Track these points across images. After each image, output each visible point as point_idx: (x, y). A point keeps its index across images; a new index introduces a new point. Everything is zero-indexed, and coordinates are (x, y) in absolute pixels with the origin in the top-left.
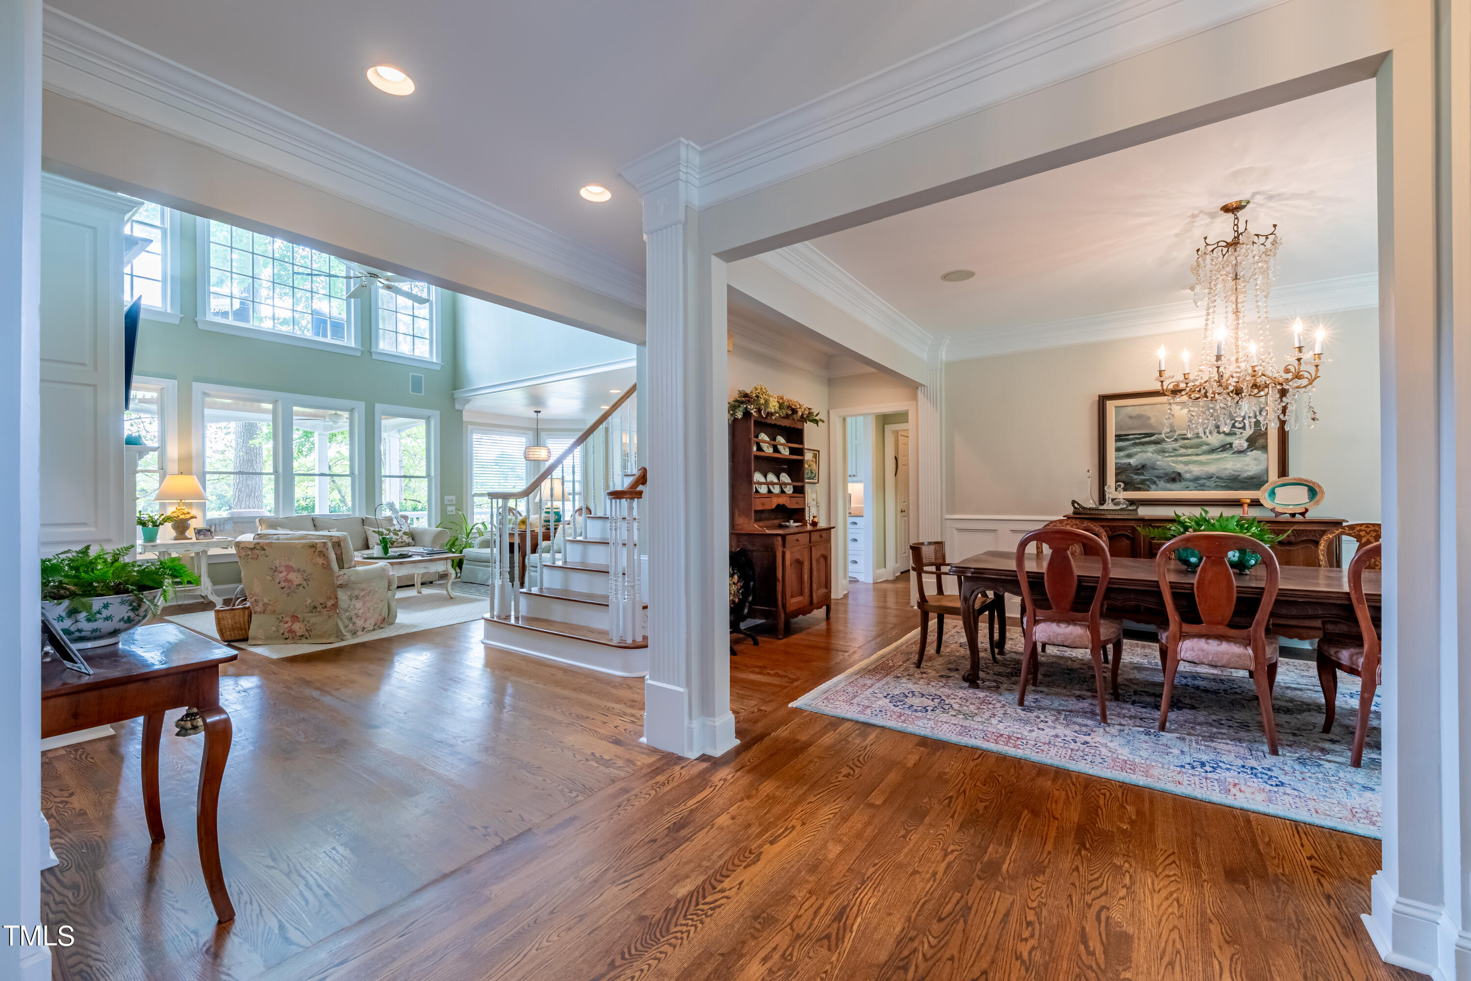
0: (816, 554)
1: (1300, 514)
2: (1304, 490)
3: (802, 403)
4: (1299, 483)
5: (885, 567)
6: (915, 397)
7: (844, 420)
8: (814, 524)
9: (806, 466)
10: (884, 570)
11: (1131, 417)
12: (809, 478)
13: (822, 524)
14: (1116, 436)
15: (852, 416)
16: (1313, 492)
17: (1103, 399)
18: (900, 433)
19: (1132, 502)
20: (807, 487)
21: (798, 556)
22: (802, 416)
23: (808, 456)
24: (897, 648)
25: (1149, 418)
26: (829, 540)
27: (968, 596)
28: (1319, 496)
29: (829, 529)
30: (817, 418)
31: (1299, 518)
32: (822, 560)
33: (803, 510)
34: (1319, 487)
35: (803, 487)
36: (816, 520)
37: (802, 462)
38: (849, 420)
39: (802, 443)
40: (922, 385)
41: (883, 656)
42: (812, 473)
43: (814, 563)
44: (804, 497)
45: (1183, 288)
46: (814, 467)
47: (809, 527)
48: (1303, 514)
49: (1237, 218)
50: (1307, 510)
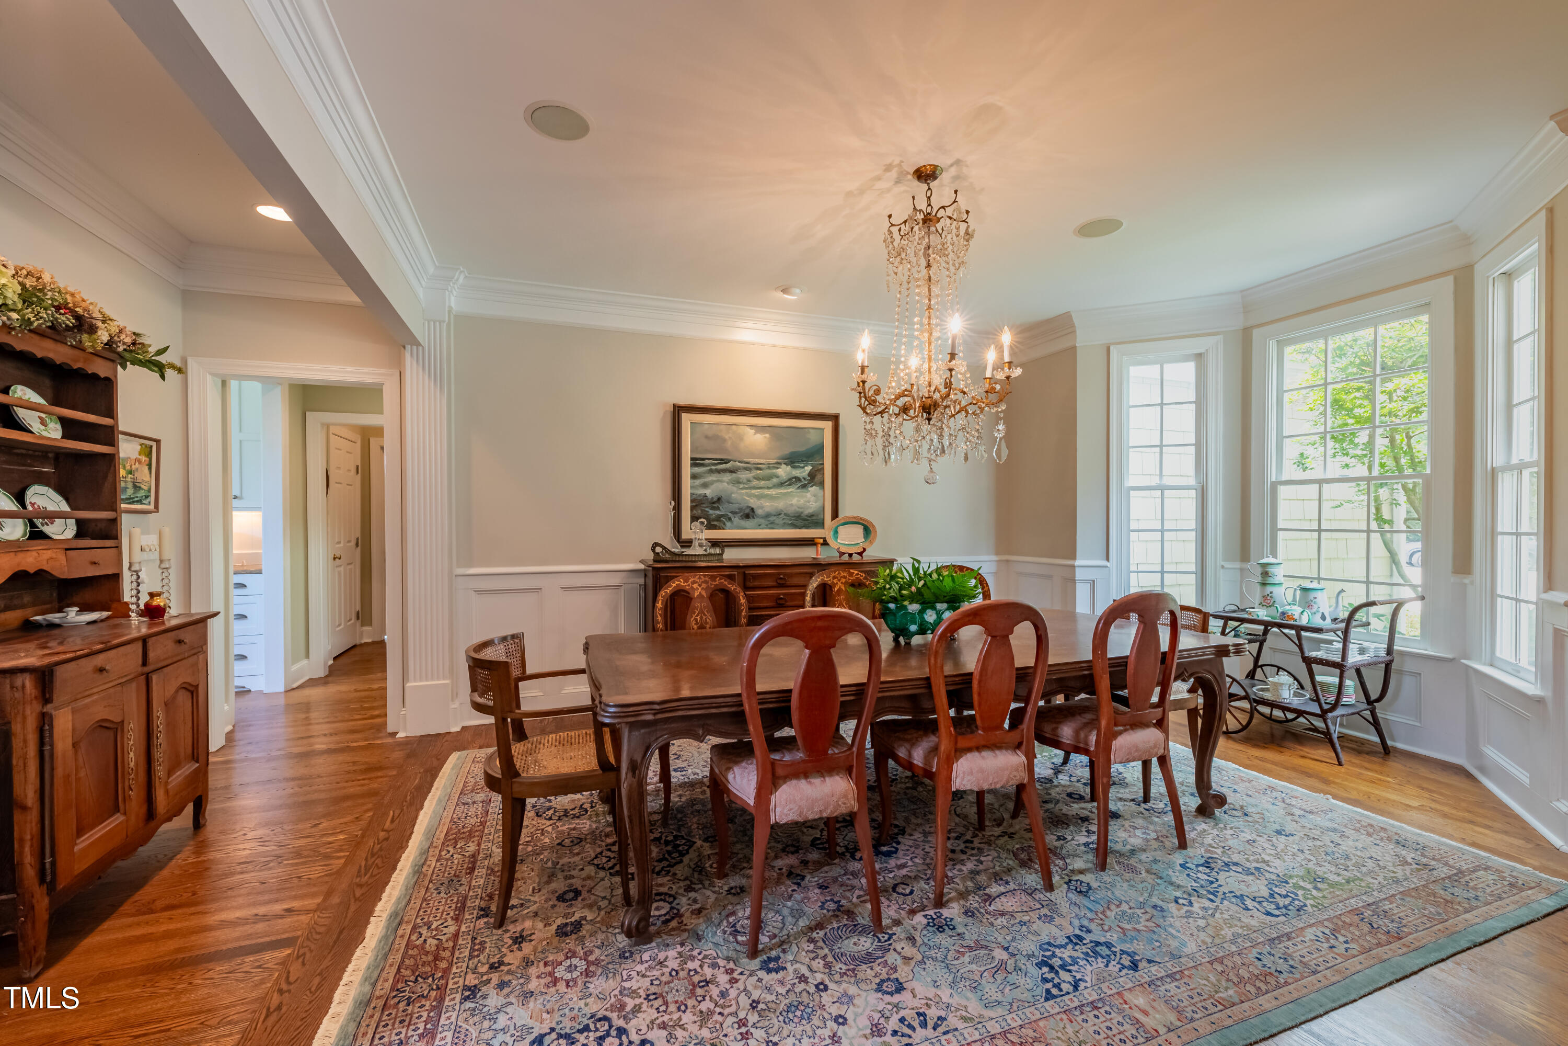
0: (162, 688)
1: (858, 554)
2: (859, 530)
3: (109, 312)
4: (856, 521)
5: (307, 656)
6: (398, 364)
7: (224, 383)
8: (153, 612)
9: (122, 472)
10: (305, 662)
11: (707, 437)
12: (130, 501)
13: (175, 612)
14: (692, 459)
15: (241, 377)
16: (868, 530)
17: (678, 411)
18: (333, 429)
19: (715, 543)
20: (126, 521)
21: (101, 712)
22: (109, 344)
23: (127, 450)
24: (418, 871)
25: (724, 440)
26: (201, 647)
27: (638, 757)
28: (872, 534)
29: (202, 621)
30: (162, 359)
31: (856, 558)
32: (184, 700)
33: (115, 578)
34: (873, 526)
35: (114, 522)
36: (158, 601)
37: (110, 460)
38: (234, 384)
39: (110, 412)
40: (418, 344)
41: (397, 919)
42: (136, 487)
43: (159, 714)
44: (118, 548)
45: (776, 289)
46: (144, 476)
47: (137, 625)
48: (860, 554)
49: (929, 189)
50: (864, 550)
